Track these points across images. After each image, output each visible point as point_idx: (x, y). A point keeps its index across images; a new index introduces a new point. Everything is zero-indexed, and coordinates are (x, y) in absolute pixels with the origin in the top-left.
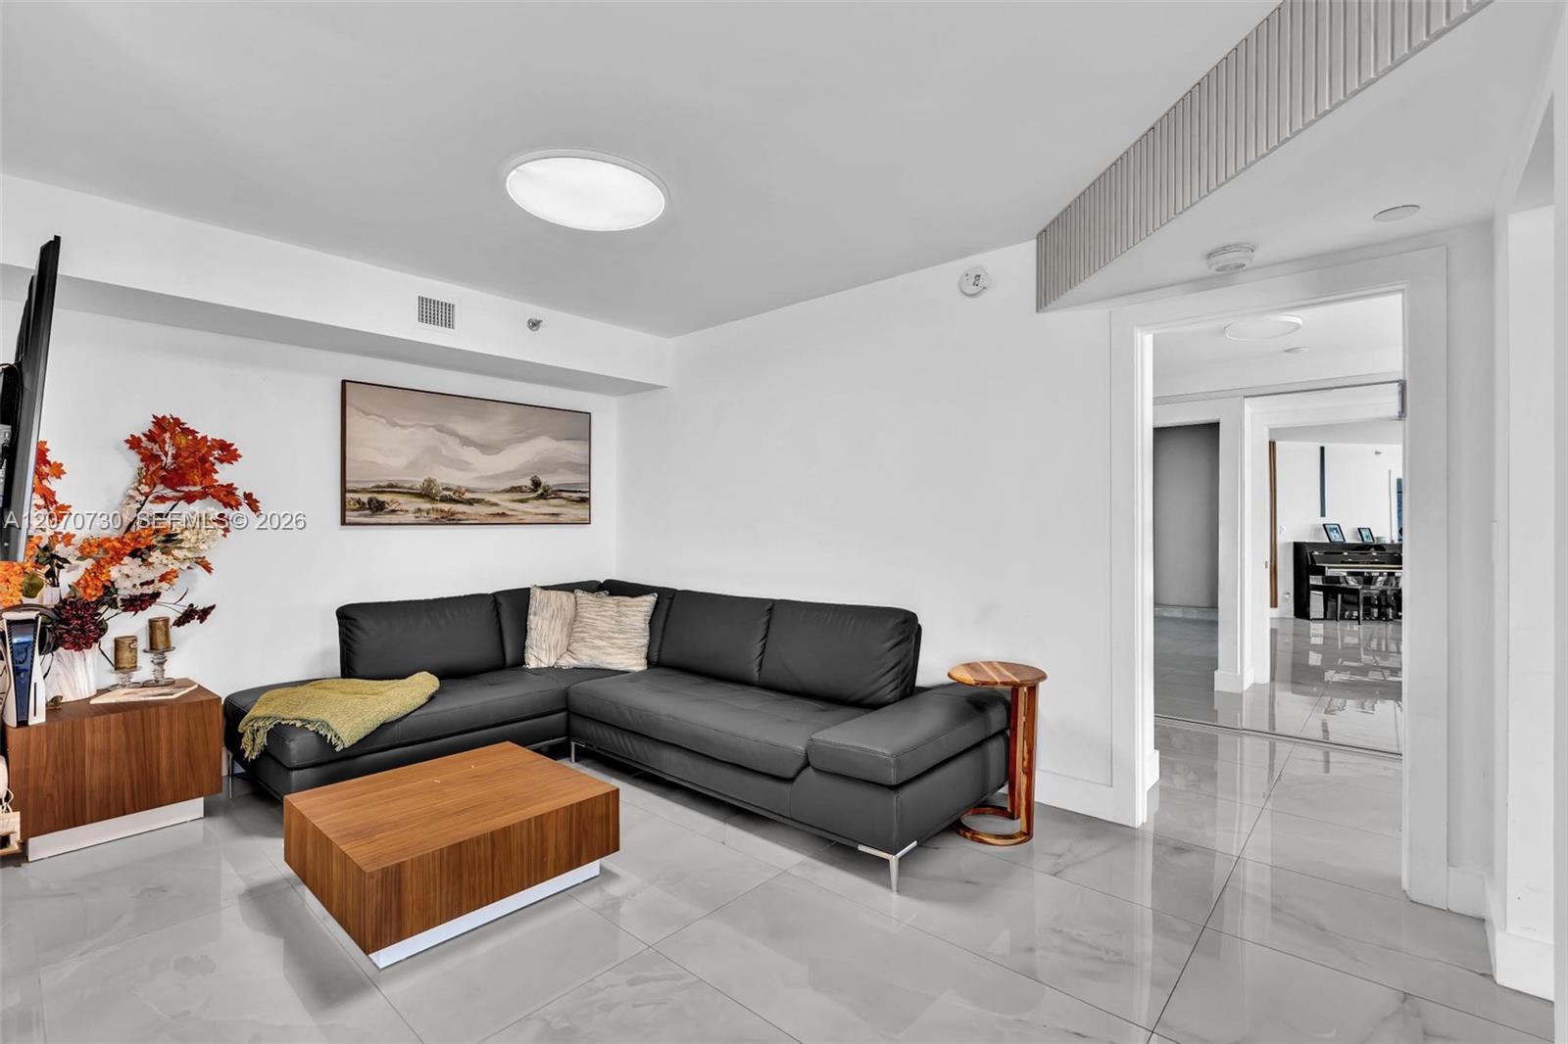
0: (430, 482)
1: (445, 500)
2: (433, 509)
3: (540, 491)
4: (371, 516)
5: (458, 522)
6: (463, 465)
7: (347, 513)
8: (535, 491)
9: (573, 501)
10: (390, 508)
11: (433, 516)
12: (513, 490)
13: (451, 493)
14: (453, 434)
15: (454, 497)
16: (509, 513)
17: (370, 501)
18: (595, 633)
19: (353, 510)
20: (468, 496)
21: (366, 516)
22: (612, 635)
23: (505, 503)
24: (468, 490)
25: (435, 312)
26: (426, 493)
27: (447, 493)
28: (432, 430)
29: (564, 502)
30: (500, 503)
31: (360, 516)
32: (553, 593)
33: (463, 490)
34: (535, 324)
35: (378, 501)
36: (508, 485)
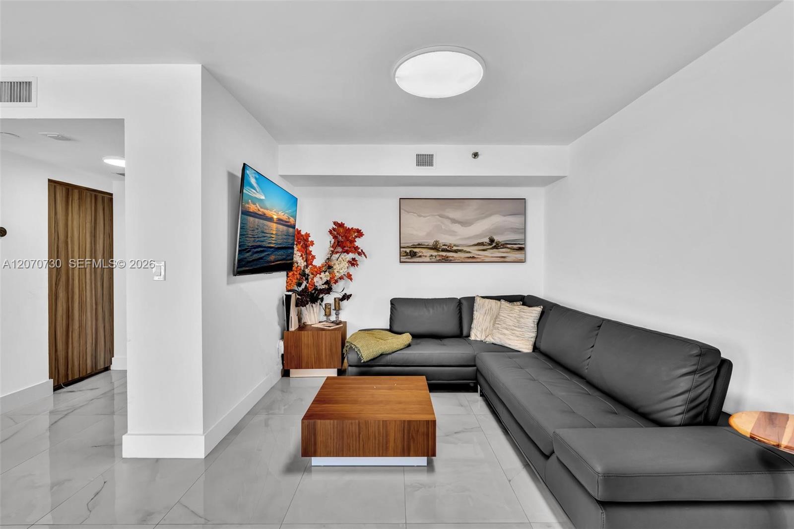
0: (437, 242)
1: (443, 250)
2: (438, 255)
3: (494, 244)
4: (411, 258)
5: (450, 261)
6: (453, 233)
7: (401, 257)
8: (490, 244)
9: (514, 249)
10: (419, 255)
11: (438, 258)
12: (479, 244)
13: (447, 247)
14: (448, 218)
15: (448, 249)
16: (476, 256)
17: (410, 251)
18: (505, 326)
19: (404, 256)
20: (455, 248)
21: (409, 258)
22: (515, 328)
23: (474, 251)
24: (455, 245)
25: (425, 160)
26: (435, 248)
27: (445, 247)
28: (438, 217)
29: (509, 250)
30: (471, 251)
31: (406, 258)
32: (487, 300)
33: (452, 245)
34: (476, 155)
35: (413, 252)
36: (476, 242)
